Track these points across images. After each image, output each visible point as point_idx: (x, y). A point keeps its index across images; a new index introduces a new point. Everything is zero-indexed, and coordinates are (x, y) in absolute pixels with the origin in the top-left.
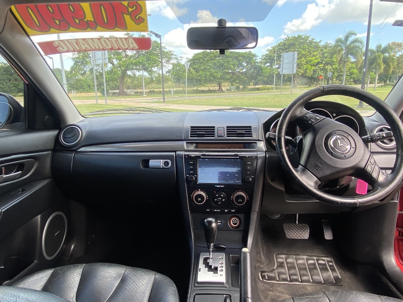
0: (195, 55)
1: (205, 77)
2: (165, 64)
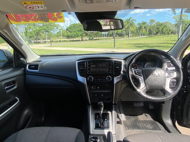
1: (74, 35)
2: (56, 29)
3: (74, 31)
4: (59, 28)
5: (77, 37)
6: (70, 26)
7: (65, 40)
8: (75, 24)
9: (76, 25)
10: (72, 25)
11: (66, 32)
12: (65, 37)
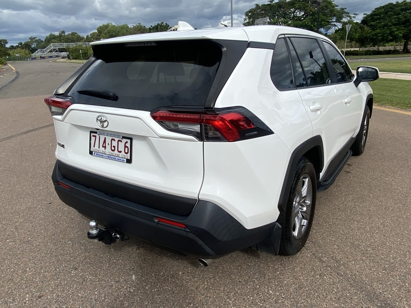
0: (377, 9)
1: (382, 35)
2: (335, 23)
3: (385, 26)
4: (345, 20)
5: (391, 41)
6: (373, 12)
7: (352, 49)
8: (392, 4)
9: (393, 9)
10: (383, 7)
11: (361, 28)
12: (354, 43)
